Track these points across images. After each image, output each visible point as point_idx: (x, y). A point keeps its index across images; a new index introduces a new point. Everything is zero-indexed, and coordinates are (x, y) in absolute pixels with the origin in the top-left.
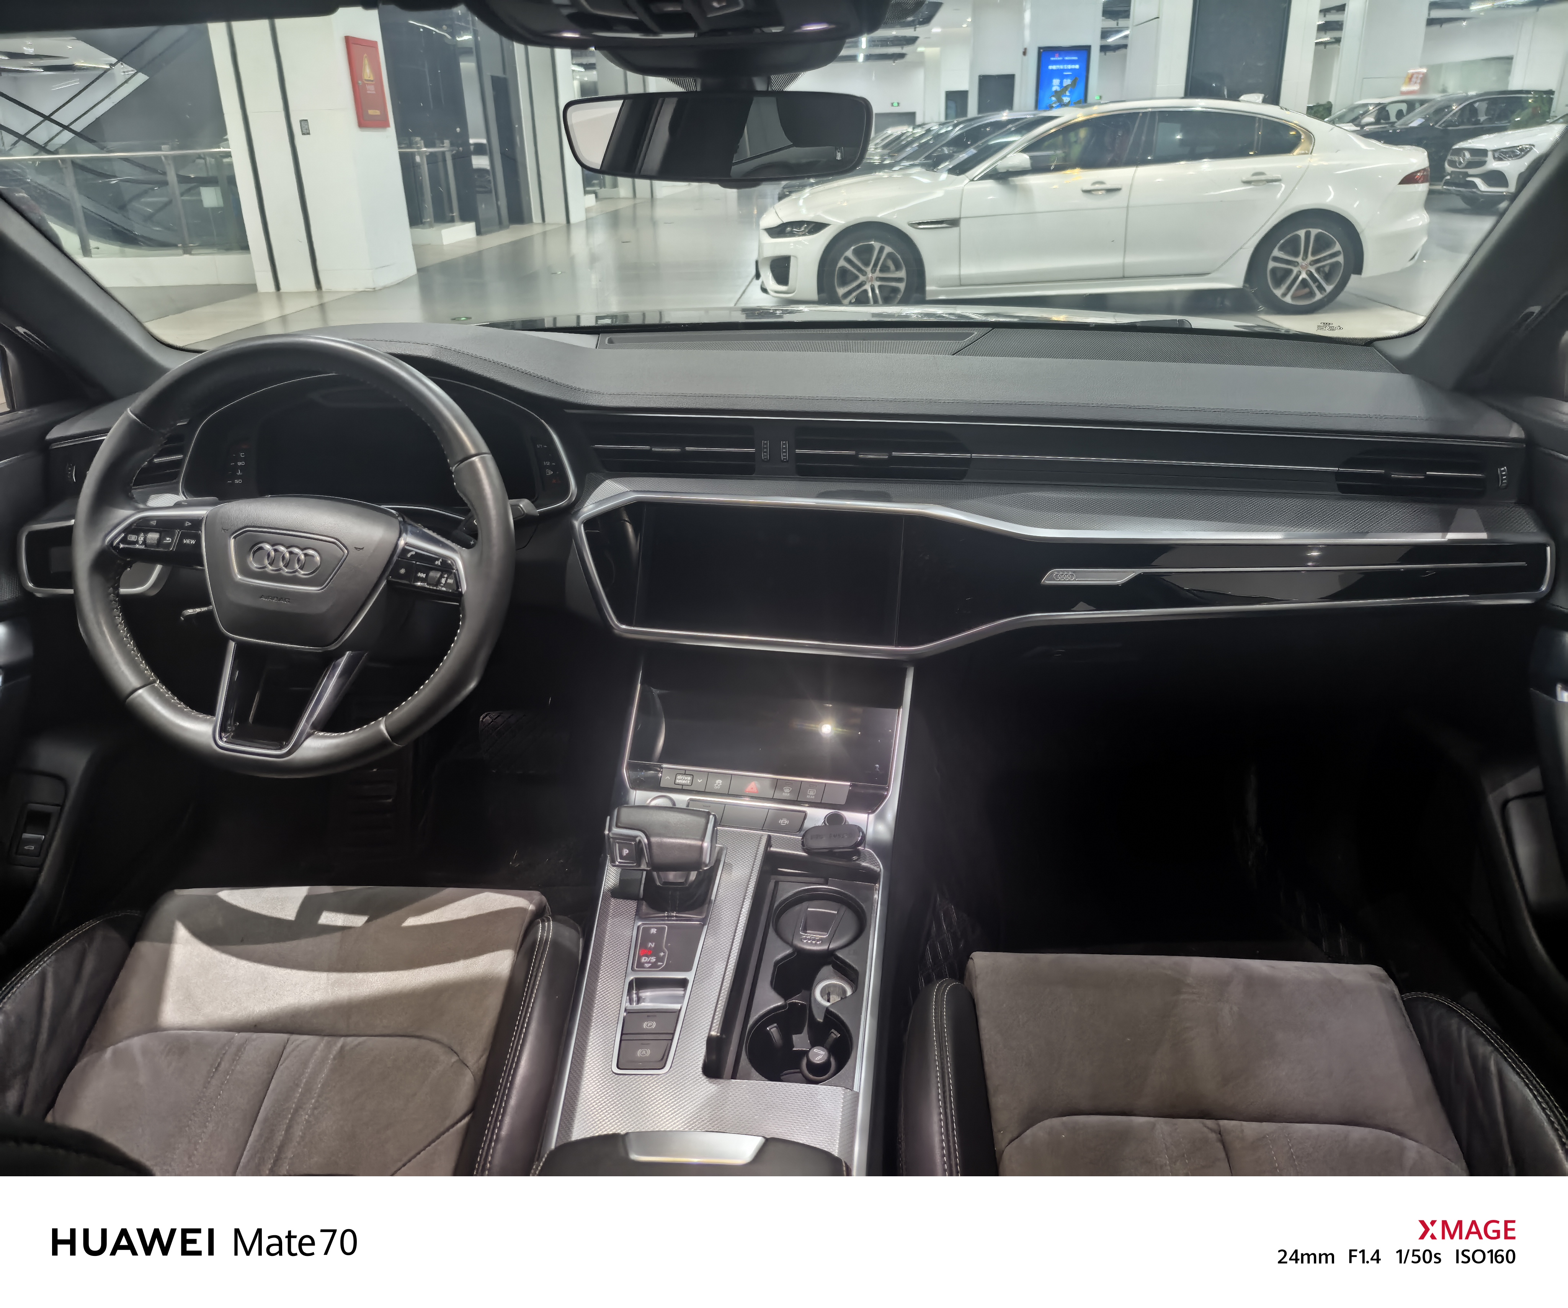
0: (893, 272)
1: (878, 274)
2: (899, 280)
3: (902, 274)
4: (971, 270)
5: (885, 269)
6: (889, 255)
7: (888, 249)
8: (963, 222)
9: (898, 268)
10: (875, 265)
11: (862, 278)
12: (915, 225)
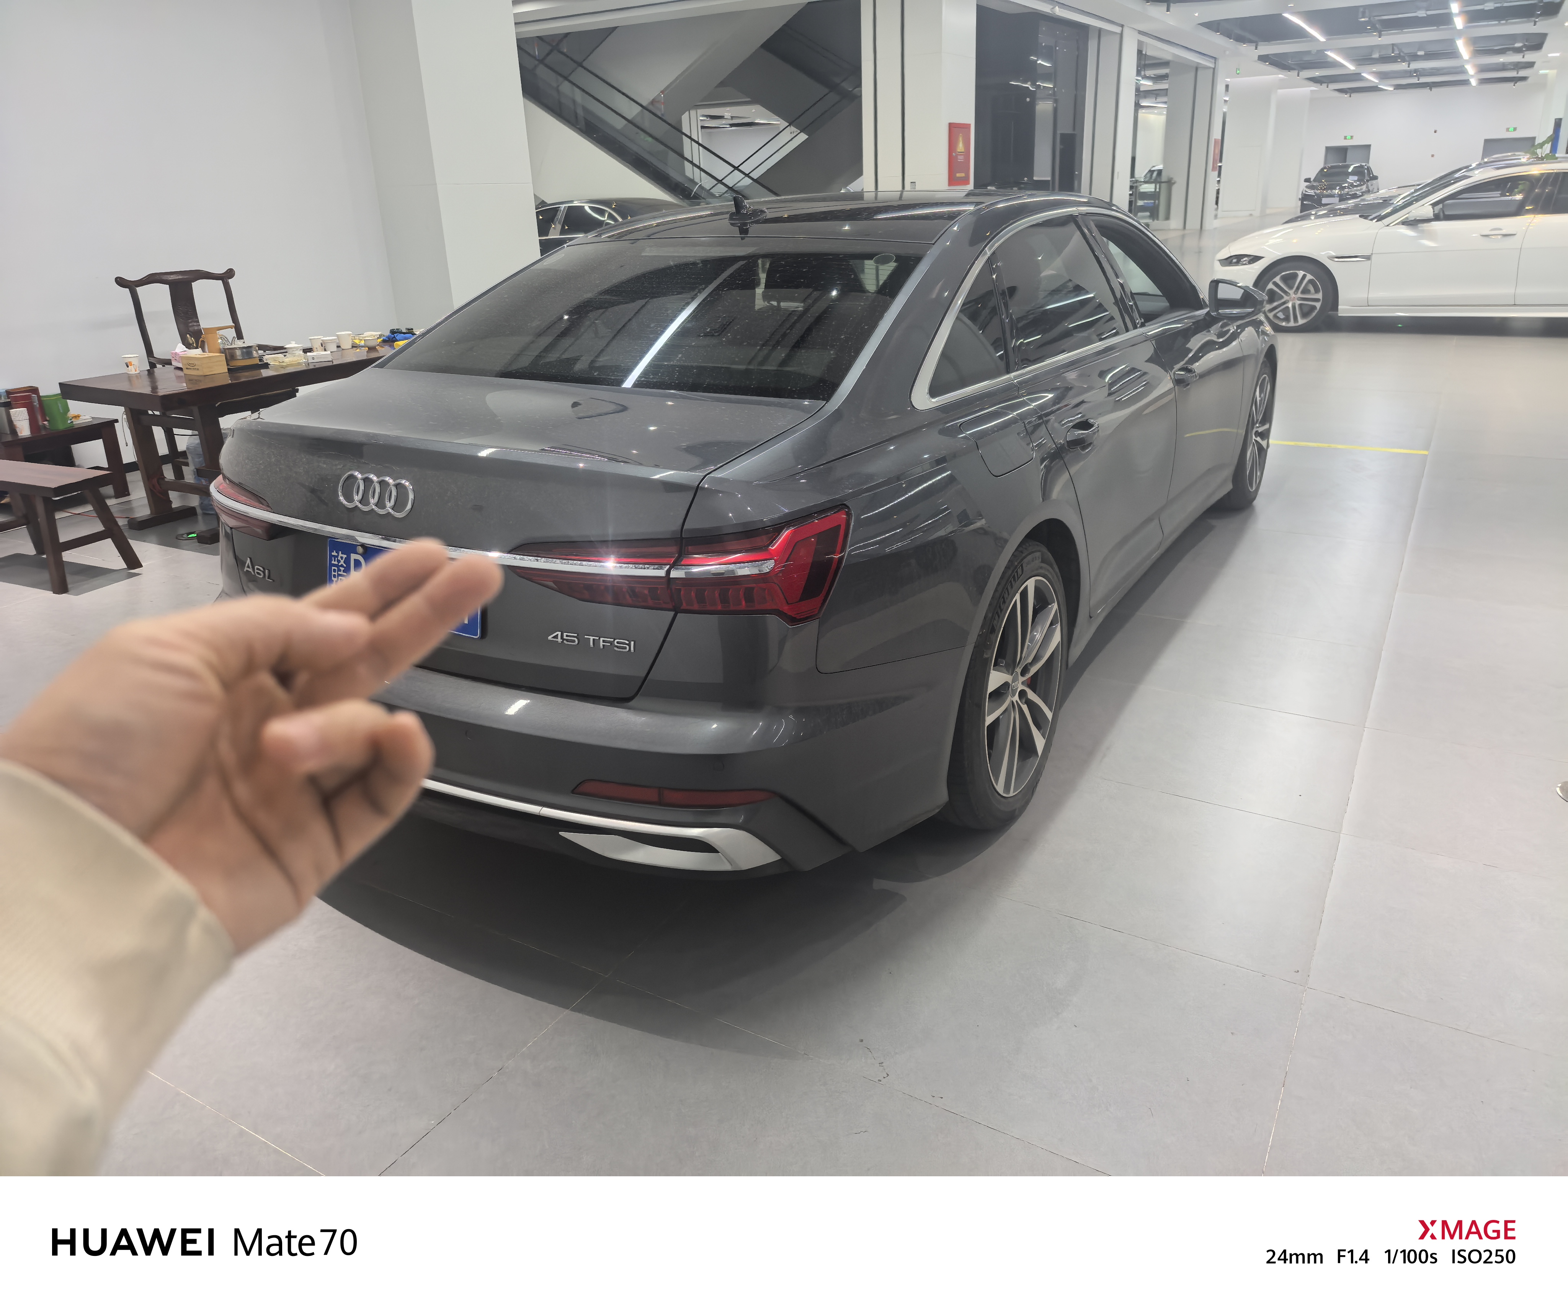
0: (1313, 294)
1: (1299, 295)
2: (1317, 300)
3: (1320, 296)
4: (1379, 294)
5: (1305, 292)
6: (1311, 281)
7: (1309, 277)
8: (1373, 257)
9: (1317, 291)
10: (1298, 288)
11: (1286, 298)
12: (1331, 258)
